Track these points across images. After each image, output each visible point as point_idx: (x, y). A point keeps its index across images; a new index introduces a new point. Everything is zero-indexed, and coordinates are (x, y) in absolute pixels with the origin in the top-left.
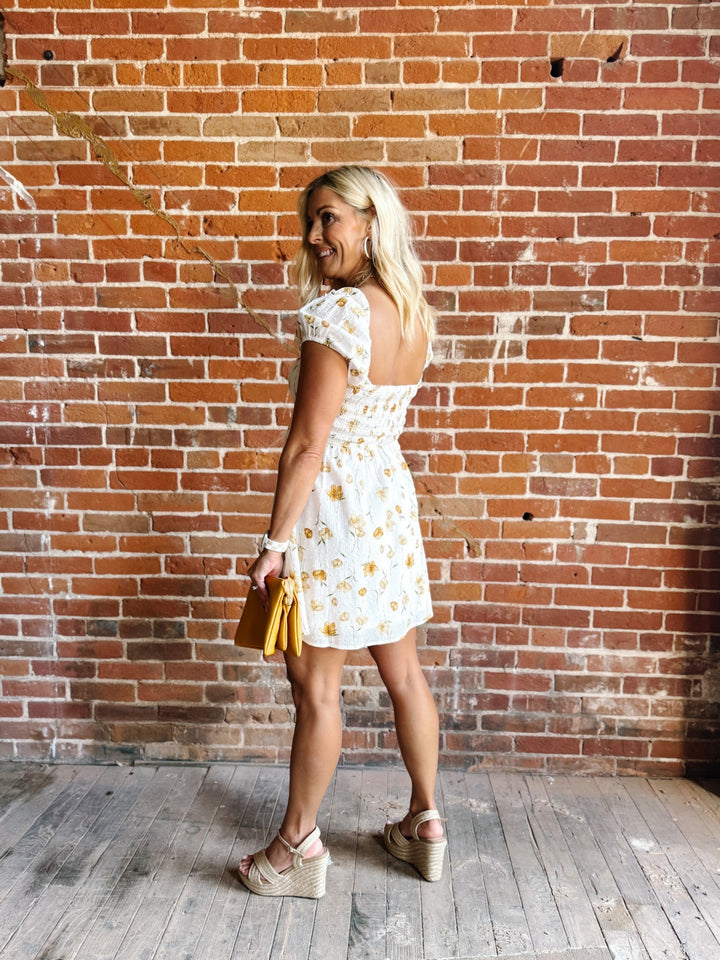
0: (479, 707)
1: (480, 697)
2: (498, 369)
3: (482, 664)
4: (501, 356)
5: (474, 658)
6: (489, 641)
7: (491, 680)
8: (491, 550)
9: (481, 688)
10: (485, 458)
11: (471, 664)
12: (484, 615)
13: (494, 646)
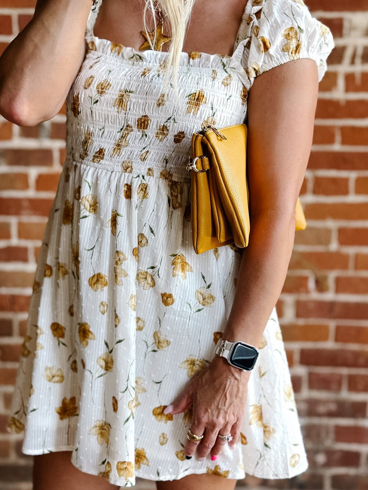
0: (328, 464)
1: (329, 453)
2: (349, 78)
3: (331, 415)
4: (353, 62)
5: (322, 409)
6: (339, 389)
7: (342, 434)
8: (342, 285)
9: (329, 443)
10: (334, 180)
11: (319, 415)
12: (333, 359)
13: (346, 395)
